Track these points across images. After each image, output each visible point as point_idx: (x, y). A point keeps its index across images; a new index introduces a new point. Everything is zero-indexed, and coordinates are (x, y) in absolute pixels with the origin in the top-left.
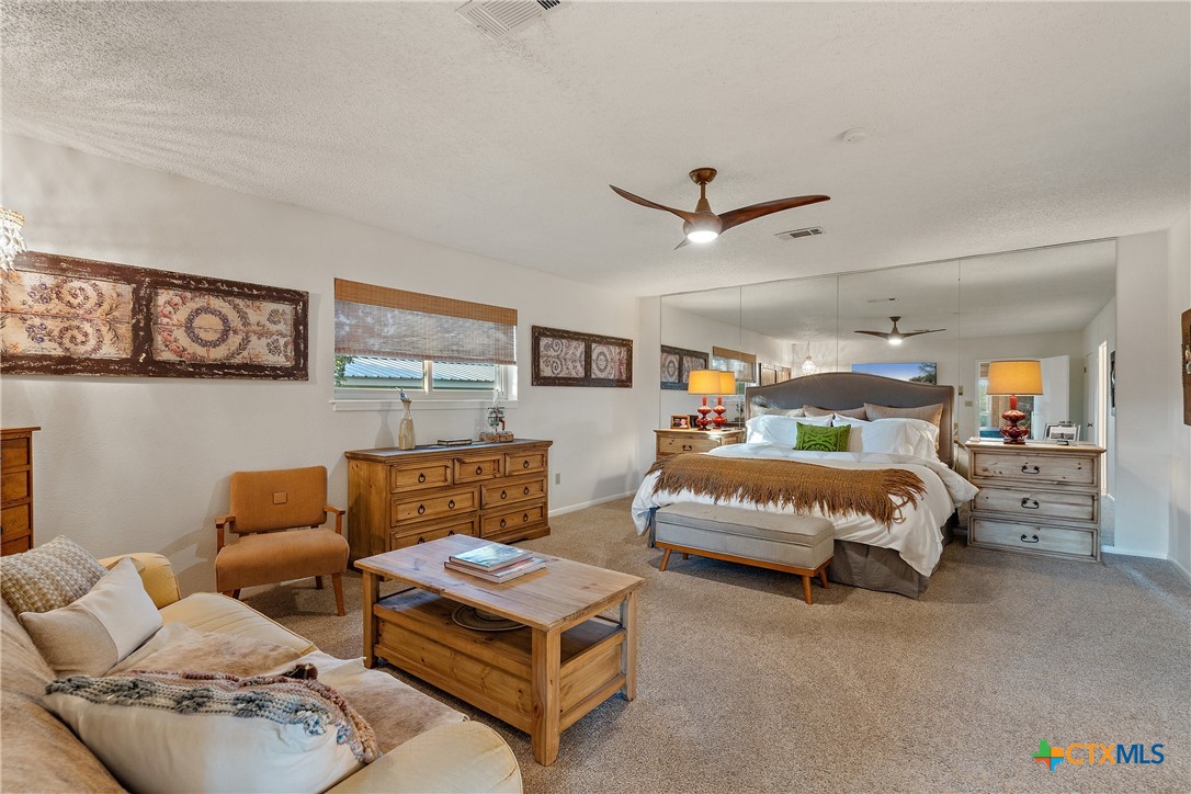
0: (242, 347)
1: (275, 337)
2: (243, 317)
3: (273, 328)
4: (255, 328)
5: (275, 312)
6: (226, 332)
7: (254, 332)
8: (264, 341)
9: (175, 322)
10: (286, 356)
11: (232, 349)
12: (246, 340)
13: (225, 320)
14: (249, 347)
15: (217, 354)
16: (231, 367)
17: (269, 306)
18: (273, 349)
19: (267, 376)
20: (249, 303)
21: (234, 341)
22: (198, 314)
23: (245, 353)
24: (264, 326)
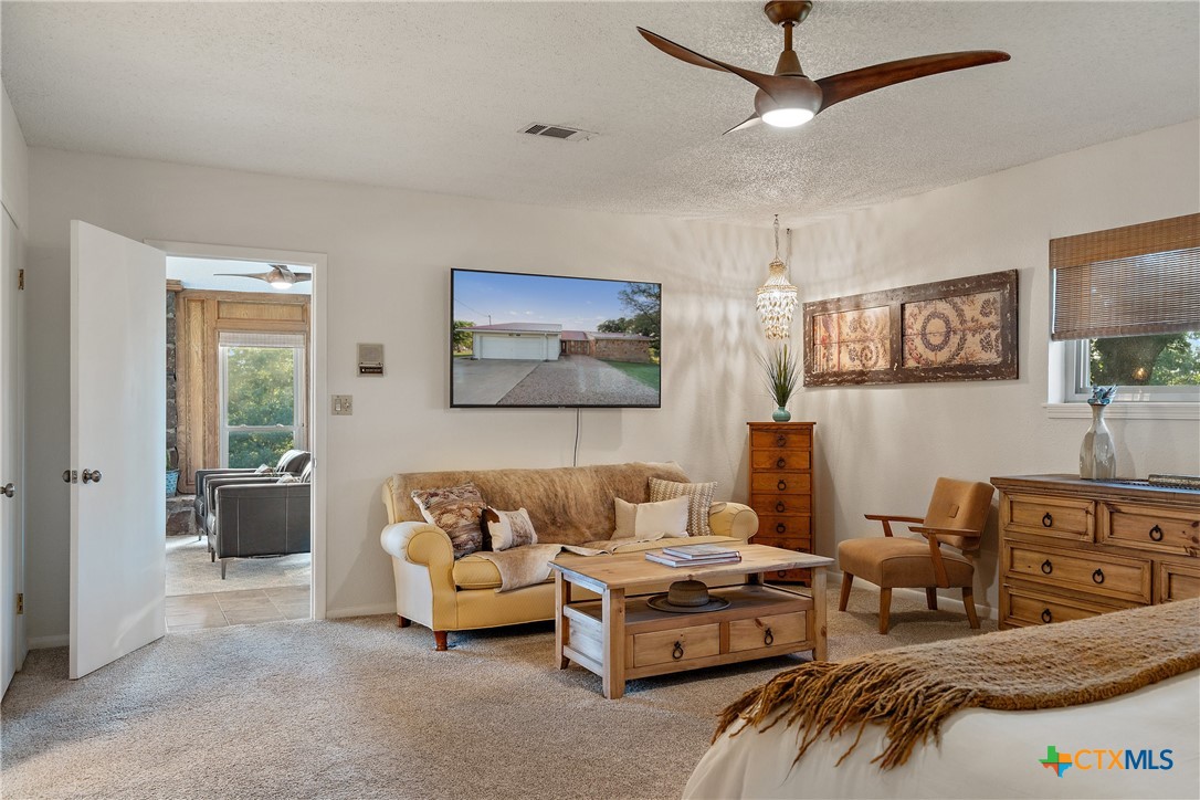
0: (960, 347)
1: (987, 331)
2: (960, 314)
3: (985, 321)
4: (970, 324)
5: (987, 302)
6: (949, 331)
7: (969, 329)
8: (978, 337)
9: (915, 332)
10: (997, 351)
11: (953, 350)
12: (963, 339)
13: (947, 322)
14: (966, 346)
15: (942, 356)
16: (951, 369)
17: (981, 298)
18: (986, 346)
19: (977, 377)
20: (965, 298)
21: (954, 340)
22: (929, 320)
23: (962, 354)
24: (977, 321)
